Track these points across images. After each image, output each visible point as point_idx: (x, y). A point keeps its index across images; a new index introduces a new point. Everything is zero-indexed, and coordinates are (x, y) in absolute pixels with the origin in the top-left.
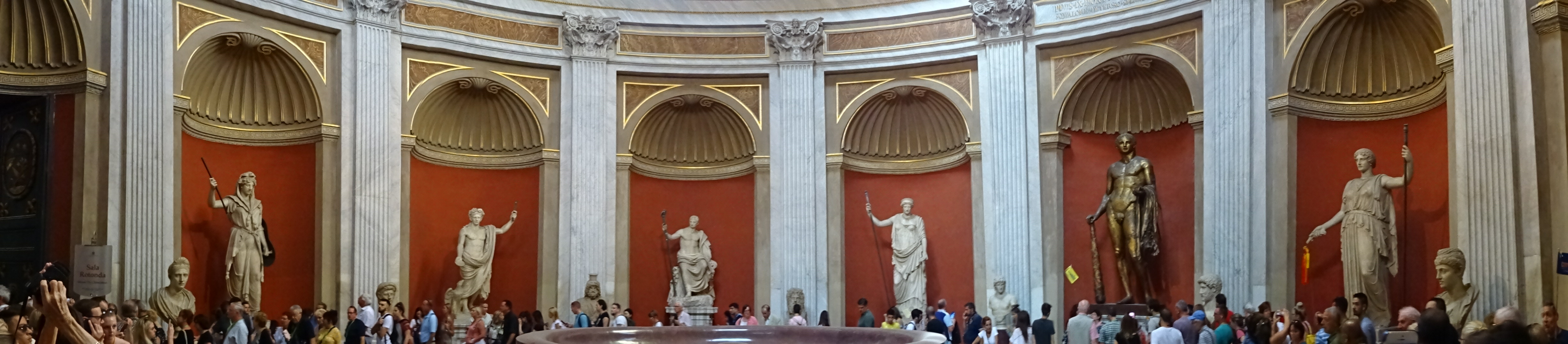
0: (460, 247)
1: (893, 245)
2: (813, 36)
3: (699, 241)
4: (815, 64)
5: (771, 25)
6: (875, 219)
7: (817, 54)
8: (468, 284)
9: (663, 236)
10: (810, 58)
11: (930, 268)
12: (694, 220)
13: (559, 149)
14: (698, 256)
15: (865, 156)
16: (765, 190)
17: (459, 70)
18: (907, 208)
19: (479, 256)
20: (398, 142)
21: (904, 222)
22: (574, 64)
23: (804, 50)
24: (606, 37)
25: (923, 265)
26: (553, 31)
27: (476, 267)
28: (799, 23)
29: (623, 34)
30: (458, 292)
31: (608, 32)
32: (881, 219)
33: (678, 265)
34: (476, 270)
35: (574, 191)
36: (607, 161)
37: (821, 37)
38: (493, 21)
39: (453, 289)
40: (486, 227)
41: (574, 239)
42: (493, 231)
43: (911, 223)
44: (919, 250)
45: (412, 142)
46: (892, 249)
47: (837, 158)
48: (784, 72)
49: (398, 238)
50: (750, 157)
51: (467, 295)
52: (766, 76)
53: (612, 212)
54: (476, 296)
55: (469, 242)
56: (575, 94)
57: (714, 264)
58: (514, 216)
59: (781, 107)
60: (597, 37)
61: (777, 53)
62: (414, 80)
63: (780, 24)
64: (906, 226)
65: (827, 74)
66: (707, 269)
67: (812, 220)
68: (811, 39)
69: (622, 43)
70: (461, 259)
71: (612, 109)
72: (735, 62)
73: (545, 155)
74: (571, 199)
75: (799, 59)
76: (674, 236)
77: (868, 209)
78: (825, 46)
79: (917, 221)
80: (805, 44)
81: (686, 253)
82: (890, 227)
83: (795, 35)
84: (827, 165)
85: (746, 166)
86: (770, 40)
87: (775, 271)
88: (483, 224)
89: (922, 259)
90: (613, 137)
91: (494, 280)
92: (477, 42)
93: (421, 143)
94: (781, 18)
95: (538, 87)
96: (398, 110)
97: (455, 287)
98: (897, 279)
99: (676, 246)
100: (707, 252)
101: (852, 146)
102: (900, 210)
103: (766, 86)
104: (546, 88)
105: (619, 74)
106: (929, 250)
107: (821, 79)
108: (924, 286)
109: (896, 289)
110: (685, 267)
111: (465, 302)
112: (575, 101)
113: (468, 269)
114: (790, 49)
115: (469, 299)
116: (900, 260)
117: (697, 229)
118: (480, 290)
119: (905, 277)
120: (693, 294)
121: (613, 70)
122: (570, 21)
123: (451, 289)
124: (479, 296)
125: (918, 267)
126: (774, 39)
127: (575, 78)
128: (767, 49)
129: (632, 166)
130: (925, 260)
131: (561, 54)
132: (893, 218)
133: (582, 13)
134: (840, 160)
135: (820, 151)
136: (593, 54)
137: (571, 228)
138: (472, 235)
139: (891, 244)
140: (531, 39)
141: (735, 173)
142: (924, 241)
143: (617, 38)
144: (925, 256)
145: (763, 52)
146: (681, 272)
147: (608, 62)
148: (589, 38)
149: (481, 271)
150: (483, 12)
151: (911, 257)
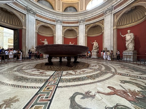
2: (111, 9)
5: (104, 11)
6: (122, 36)
7: (112, 12)
10: (110, 13)
12: (95, 41)
13: (79, 35)
15: (120, 26)
17: (68, 28)
20: (62, 36)
24: (83, 21)
26: (78, 22)
28: (108, 8)
36: (84, 35)
43: (130, 35)
48: (106, 17)
52: (104, 19)
53: (84, 41)
57: (98, 46)
58: (74, 42)
61: (105, 15)
62: (64, 30)
65: (114, 14)
69: (85, 21)
71: (84, 29)
73: (77, 36)
77: (120, 34)
78: (113, 10)
83: (108, 10)
85: (101, 33)
90: (85, 33)
92: (70, 25)
93: (65, 36)
94: (105, 9)
95: (77, 29)
96: (62, 33)
98: (126, 45)
107: (112, 16)
114: (107, 13)
116: (127, 41)
117: (96, 42)
119: (128, 44)
121: (85, 25)
122: (79, 20)
125: (131, 42)
126: (105, 13)
127: (80, 27)
129: (87, 36)
131: (79, 24)
132: (126, 35)
133: (81, 19)
134: (116, 28)
135: (112, 27)
140: (75, 23)
141: (100, 35)
142: (133, 37)
145: (103, 15)
148: (82, 22)
150: (70, 21)
151: (129, 41)
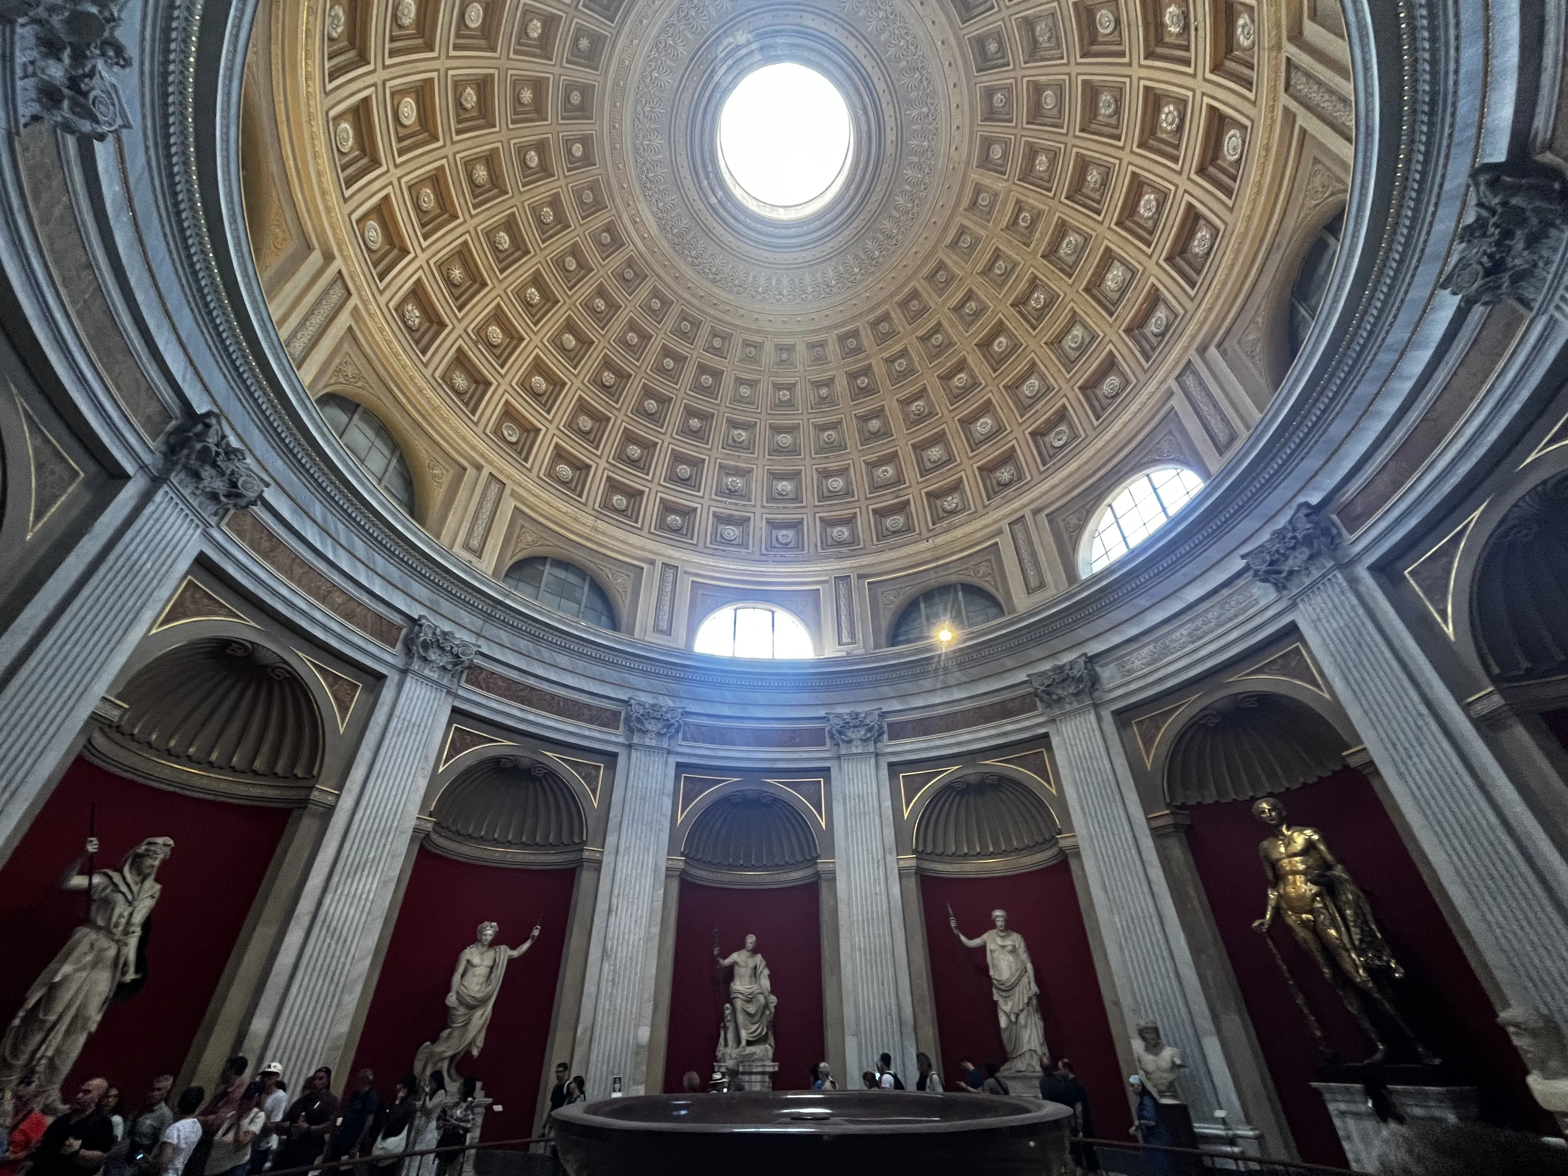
0: (457, 977)
1: (992, 973)
2: (873, 727)
3: (755, 968)
4: (877, 755)
5: (831, 717)
6: (963, 938)
7: (879, 745)
8: (456, 1034)
9: (714, 961)
10: (872, 750)
12: (751, 939)
13: (603, 847)
14: (755, 988)
15: (942, 857)
16: (832, 902)
17: (504, 745)
18: (1000, 922)
19: (479, 991)
20: (410, 824)
21: (999, 941)
22: (633, 752)
23: (865, 741)
24: (669, 726)
25: (1034, 1002)
26: (616, 714)
27: (472, 1008)
28: (857, 714)
29: (686, 723)
30: (439, 1048)
31: (672, 721)
32: (971, 937)
33: (731, 1001)
34: (471, 1013)
35: (614, 901)
36: (656, 865)
37: (881, 727)
38: (553, 696)
39: (432, 1043)
40: (498, 948)
41: (606, 966)
42: (505, 953)
43: (1008, 942)
44: (1025, 979)
45: (429, 826)
46: (990, 979)
47: (909, 860)
48: (845, 766)
49: (368, 962)
50: (813, 861)
51: (450, 1053)
52: (828, 769)
53: (655, 930)
54: (463, 1053)
55: (470, 971)
56: (630, 784)
58: (536, 933)
59: (845, 804)
60: (660, 725)
61: (838, 745)
62: (454, 751)
63: (839, 716)
64: (1003, 947)
65: (891, 765)
66: (766, 1006)
67: (888, 939)
68: (870, 729)
69: (684, 733)
70: (454, 996)
71: (668, 803)
72: (796, 756)
73: (586, 854)
74: (610, 911)
75: (860, 751)
76: (727, 961)
77: (953, 924)
78: (885, 737)
79: (1015, 940)
80: (865, 735)
81: (740, 986)
82: (983, 948)
83: (855, 727)
84: (900, 870)
85: (809, 872)
86: (830, 732)
87: (848, 1010)
88: (494, 943)
89: (1031, 994)
90: (665, 837)
91: (493, 1028)
92: (531, 717)
93: (437, 829)
94: (840, 710)
95: (590, 774)
97: (434, 1040)
98: (1003, 1022)
99: (730, 973)
100: (766, 983)
101: (925, 845)
102: (993, 926)
103: (828, 781)
104: (598, 776)
105: (679, 765)
106: (1039, 980)
107: (884, 772)
108: (1041, 1033)
109: (1005, 1036)
110: (739, 1004)
111: (446, 1064)
112: (629, 793)
113: (462, 1010)
114: (850, 741)
115: (452, 1058)
116: (1004, 994)
117: (754, 951)
118: (470, 1044)
119: (1013, 1018)
120: (749, 1043)
121: (673, 760)
122: (635, 708)
123: (428, 1043)
124: (468, 1053)
125: (1028, 1004)
126: (834, 731)
127: (632, 767)
128: (828, 741)
129: (683, 871)
130: (1036, 995)
131: (621, 740)
132: (985, 936)
133: (648, 699)
134: (913, 863)
135: (891, 853)
136: (653, 743)
137: (604, 951)
138: (476, 960)
139: (988, 972)
140: (591, 721)
141: (795, 880)
142: (1029, 966)
143: (680, 727)
144: (1035, 989)
145: (824, 744)
146: (734, 1011)
147: (669, 752)
148: (652, 726)
149: (478, 1013)
150: (545, 686)
151: (1017, 989)
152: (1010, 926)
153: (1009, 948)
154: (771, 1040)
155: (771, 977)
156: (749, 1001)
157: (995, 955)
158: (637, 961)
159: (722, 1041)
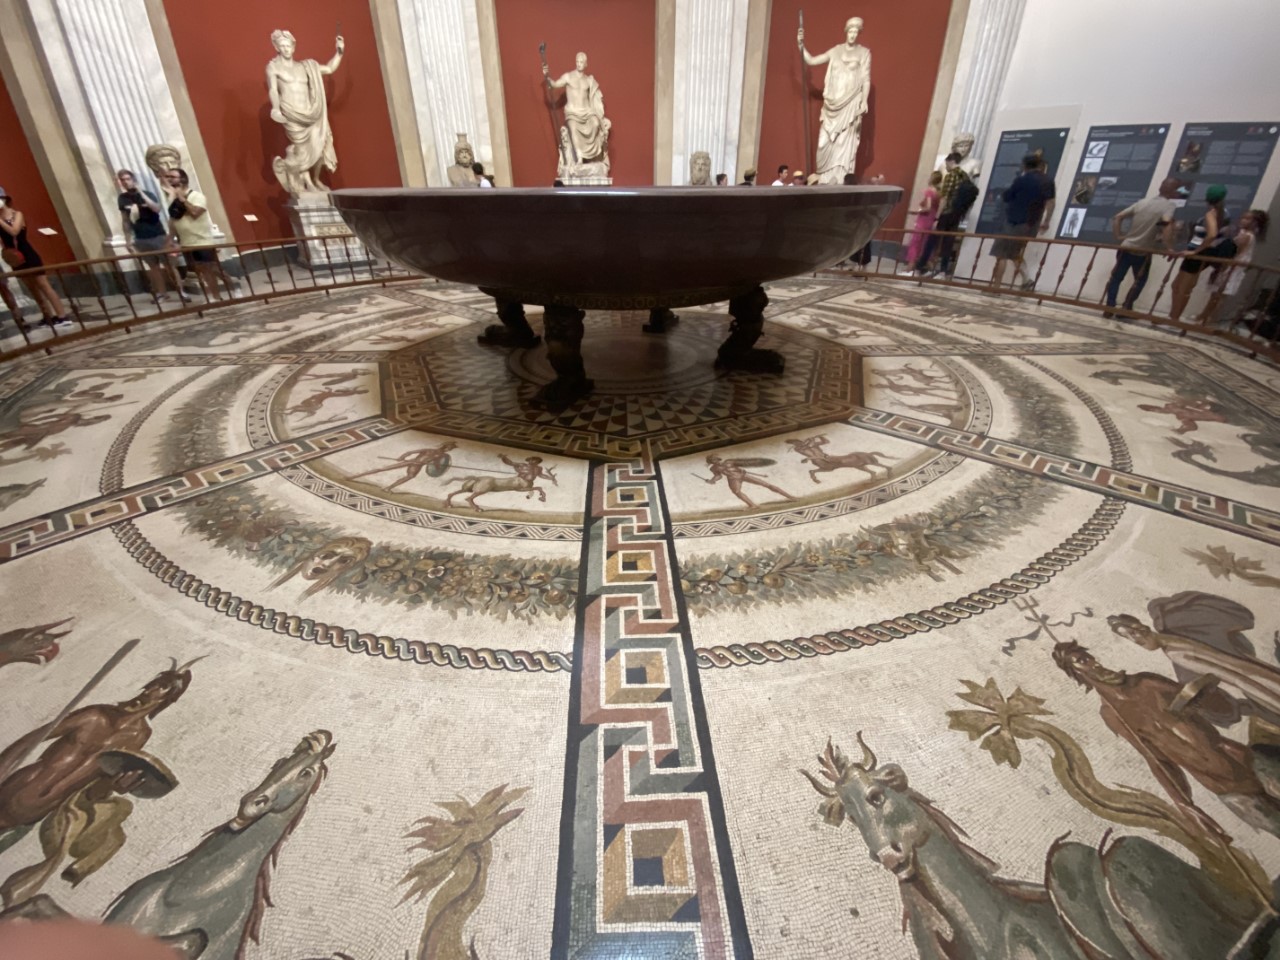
0: (273, 93)
1: (826, 93)
6: (806, 55)
8: (302, 149)
9: (545, 84)
11: (867, 127)
12: (581, 59)
14: (589, 112)
18: (852, 34)
19: (306, 107)
21: (845, 58)
25: (859, 121)
27: (306, 125)
30: (291, 162)
32: (814, 54)
33: (566, 124)
34: (308, 130)
39: (283, 158)
40: (305, 62)
41: (430, 84)
43: (854, 59)
46: (821, 98)
49: (161, 76)
51: (306, 166)
53: (475, 44)
54: (319, 167)
55: (285, 87)
57: (607, 123)
58: (341, 44)
64: (847, 63)
66: (599, 128)
67: (726, 56)
70: (279, 113)
76: (559, 83)
77: (800, 37)
79: (864, 56)
81: (574, 108)
82: (824, 67)
87: (678, 130)
88: (297, 57)
89: (858, 113)
98: (822, 140)
99: (562, 97)
100: (599, 107)
102: (843, 39)
106: (871, 100)
108: (855, 151)
109: (819, 155)
110: (573, 126)
111: (307, 176)
117: (586, 72)
119: (833, 137)
120: (585, 161)
123: (278, 158)
130: (863, 114)
132: (831, 53)
137: (424, 66)
139: (822, 91)
142: (867, 85)
144: (865, 107)
146: (570, 133)
149: (315, 131)
151: (845, 110)
152: (861, 40)
153: (852, 65)
154: (607, 160)
155: (605, 101)
156: (583, 123)
157: (835, 72)
158: (463, 79)
159: (561, 158)
